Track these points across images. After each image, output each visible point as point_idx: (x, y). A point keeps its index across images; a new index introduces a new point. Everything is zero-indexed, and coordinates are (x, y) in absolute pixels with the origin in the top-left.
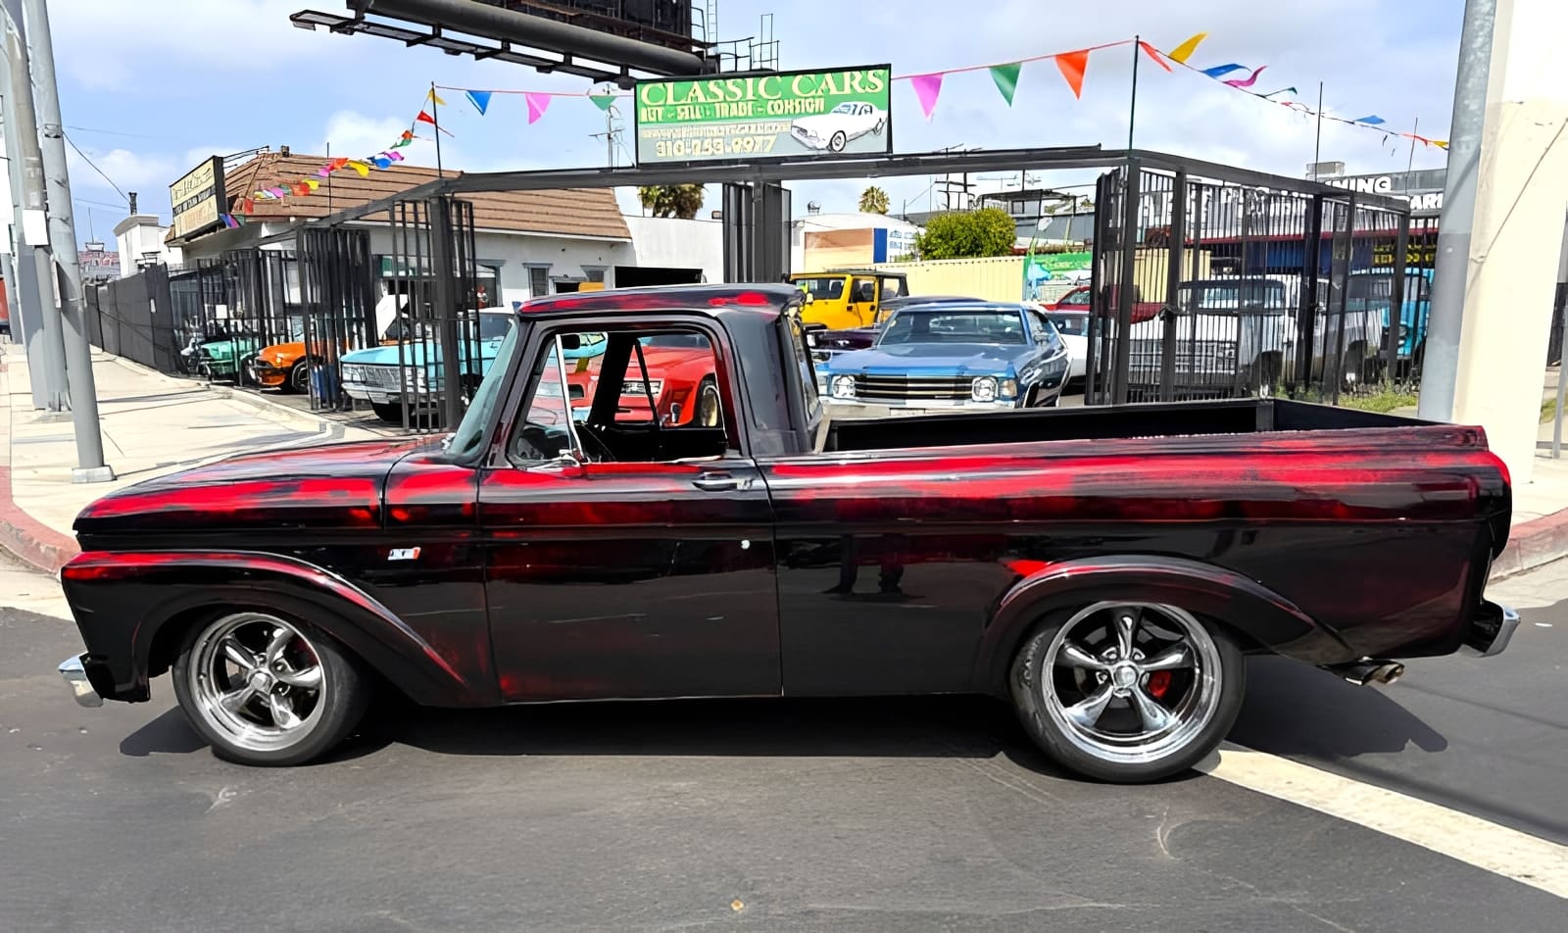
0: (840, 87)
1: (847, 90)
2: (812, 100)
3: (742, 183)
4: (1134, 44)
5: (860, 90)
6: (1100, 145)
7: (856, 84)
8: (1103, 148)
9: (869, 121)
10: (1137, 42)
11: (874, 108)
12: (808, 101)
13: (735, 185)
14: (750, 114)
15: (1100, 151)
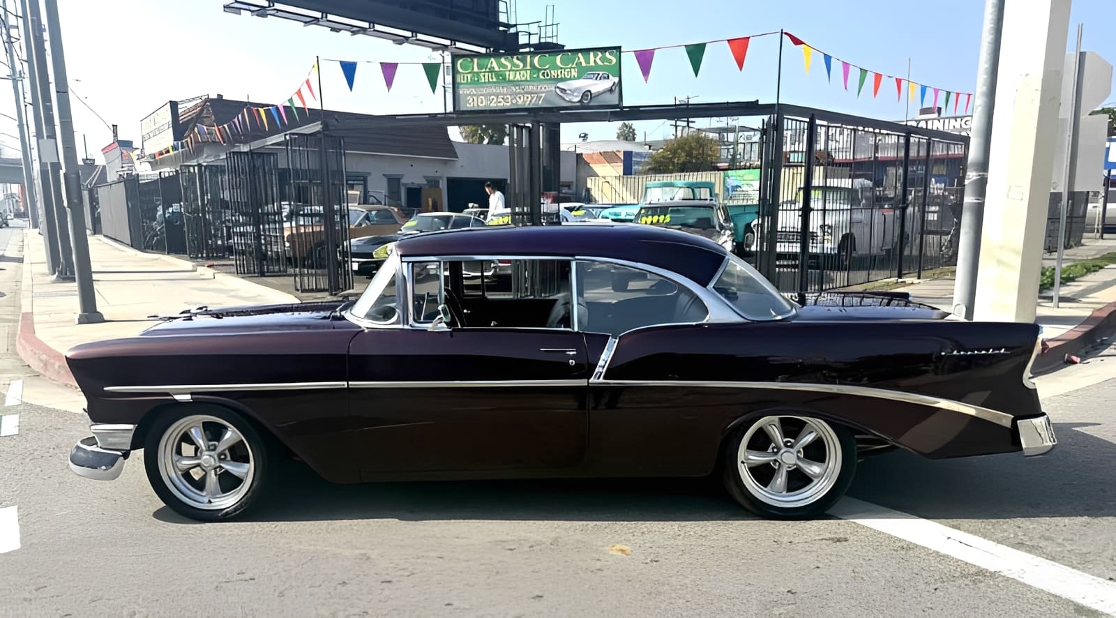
0: (588, 61)
1: (592, 63)
2: (569, 70)
3: (522, 125)
4: (780, 34)
5: (600, 63)
6: (758, 101)
7: (597, 59)
8: (760, 103)
9: (607, 84)
10: (782, 33)
11: (610, 75)
12: (567, 70)
13: (518, 127)
14: (528, 79)
15: (758, 104)
